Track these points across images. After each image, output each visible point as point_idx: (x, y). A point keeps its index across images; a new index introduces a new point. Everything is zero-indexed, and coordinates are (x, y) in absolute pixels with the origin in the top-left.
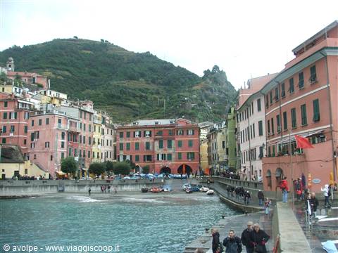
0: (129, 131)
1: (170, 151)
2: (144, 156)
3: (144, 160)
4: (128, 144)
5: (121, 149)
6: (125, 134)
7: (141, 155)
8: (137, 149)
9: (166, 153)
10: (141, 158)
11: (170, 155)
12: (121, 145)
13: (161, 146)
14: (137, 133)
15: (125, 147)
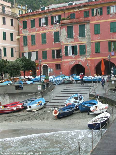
0: (33, 18)
1: (83, 41)
2: (53, 51)
3: (53, 57)
4: (33, 37)
5: (25, 44)
6: (29, 23)
7: (49, 50)
8: (44, 42)
9: (77, 44)
10: (49, 55)
11: (83, 48)
12: (25, 38)
13: (70, 35)
14: (43, 21)
15: (29, 41)
